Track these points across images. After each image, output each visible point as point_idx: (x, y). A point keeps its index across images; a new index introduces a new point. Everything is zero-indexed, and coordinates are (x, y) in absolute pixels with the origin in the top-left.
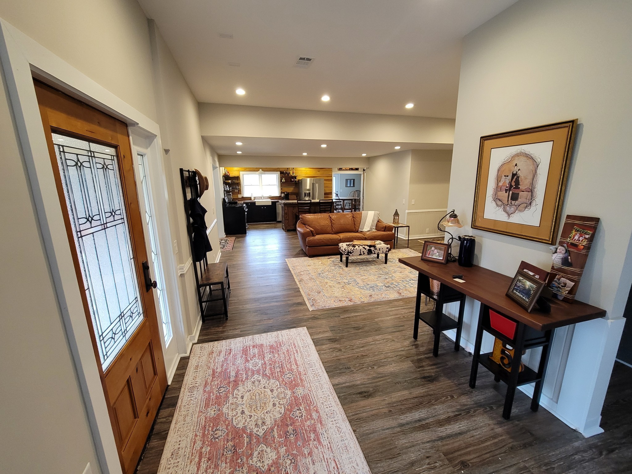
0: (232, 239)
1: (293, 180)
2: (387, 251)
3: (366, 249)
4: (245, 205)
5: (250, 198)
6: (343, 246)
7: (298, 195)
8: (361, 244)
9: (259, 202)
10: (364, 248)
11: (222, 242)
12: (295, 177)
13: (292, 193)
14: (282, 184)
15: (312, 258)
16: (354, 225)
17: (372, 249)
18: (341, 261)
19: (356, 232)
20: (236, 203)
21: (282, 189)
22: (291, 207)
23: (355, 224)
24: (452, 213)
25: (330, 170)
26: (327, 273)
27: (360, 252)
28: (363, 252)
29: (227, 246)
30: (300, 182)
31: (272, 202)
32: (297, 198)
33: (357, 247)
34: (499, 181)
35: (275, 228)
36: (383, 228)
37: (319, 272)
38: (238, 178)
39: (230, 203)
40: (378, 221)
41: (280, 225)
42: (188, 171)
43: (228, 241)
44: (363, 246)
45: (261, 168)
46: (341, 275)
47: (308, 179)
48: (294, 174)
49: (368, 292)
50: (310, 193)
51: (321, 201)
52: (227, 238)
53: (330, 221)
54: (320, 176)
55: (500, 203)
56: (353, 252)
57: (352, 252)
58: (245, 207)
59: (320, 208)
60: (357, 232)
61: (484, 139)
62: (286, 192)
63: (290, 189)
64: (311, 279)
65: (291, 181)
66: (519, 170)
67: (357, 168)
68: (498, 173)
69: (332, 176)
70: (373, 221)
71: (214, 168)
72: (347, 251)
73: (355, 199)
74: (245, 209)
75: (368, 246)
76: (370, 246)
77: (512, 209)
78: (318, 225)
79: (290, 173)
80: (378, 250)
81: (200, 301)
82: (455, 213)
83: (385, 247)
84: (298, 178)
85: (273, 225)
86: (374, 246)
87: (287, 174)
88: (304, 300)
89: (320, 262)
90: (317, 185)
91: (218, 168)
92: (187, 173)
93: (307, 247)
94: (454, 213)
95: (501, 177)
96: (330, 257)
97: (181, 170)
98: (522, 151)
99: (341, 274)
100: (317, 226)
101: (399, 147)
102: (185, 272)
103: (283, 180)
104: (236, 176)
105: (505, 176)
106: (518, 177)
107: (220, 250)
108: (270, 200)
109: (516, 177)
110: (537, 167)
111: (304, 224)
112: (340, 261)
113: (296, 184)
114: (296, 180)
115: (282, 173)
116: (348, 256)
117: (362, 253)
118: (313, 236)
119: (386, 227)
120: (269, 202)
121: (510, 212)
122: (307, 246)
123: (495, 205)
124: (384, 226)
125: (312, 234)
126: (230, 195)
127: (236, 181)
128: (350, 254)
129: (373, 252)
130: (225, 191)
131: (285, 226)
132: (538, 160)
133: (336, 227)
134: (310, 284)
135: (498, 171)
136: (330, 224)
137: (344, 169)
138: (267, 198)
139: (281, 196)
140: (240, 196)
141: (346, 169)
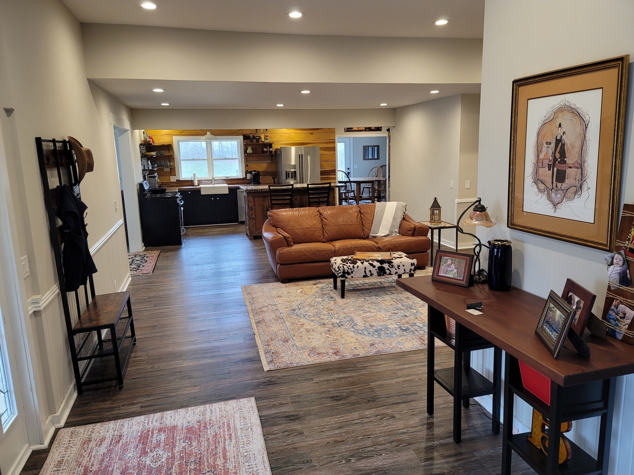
0: (154, 254)
1: (265, 150)
2: (411, 270)
3: (374, 267)
4: (178, 195)
5: (191, 182)
6: (337, 262)
7: (275, 175)
8: (367, 259)
9: (206, 189)
10: (371, 265)
11: (137, 258)
12: (270, 145)
13: (266, 173)
14: (248, 158)
15: (287, 284)
16: (361, 226)
17: (386, 266)
18: (335, 287)
19: (364, 239)
20: (163, 191)
21: (247, 166)
22: (260, 197)
23: (363, 224)
24: (478, 203)
25: (332, 131)
26: (307, 309)
27: (365, 272)
28: (370, 271)
29: (143, 266)
30: (278, 152)
31: (230, 189)
32: (274, 181)
33: (359, 263)
34: (539, 151)
35: (235, 233)
36: (410, 231)
37: (295, 307)
38: (169, 147)
39: (153, 191)
40: (404, 219)
41: (243, 228)
42: (54, 141)
43: (147, 257)
44: (370, 262)
45: (209, 130)
46: (330, 312)
47: (293, 149)
48: (267, 139)
49: (368, 339)
50: (295, 172)
51: (309, 186)
52: (145, 253)
53: (320, 221)
54: (314, 142)
55: (542, 186)
56: (352, 272)
57: (350, 271)
58: (178, 198)
59: (309, 198)
60: (367, 238)
61: (518, 83)
62: (254, 171)
63: (262, 166)
64: (278, 318)
65: (263, 152)
66: (564, 133)
67: (378, 128)
68: (538, 138)
69: (334, 142)
70: (394, 219)
71: (119, 131)
72: (342, 271)
73: (379, 181)
74: (178, 201)
75: (378, 261)
76: (382, 262)
77: (559, 196)
78: (300, 227)
79: (260, 138)
80: (397, 268)
81: (75, 359)
82: (482, 203)
83: (408, 263)
84: (275, 147)
85: (231, 229)
86: (389, 262)
87: (255, 140)
88: (258, 353)
89: (299, 291)
90: (309, 157)
91: (129, 132)
92: (52, 144)
93: (278, 266)
94: (480, 203)
95: (542, 144)
96: (318, 281)
97: (39, 141)
98: (566, 103)
99: (331, 310)
100: (297, 229)
101: (437, 92)
102: (42, 308)
103: (249, 151)
104: (166, 144)
105: (547, 143)
106: (563, 145)
107: (129, 274)
108: (226, 185)
109: (560, 145)
110: (586, 128)
111: (275, 225)
112: (333, 289)
113: (272, 156)
114: (271, 149)
115: (246, 137)
116: (344, 279)
117: (368, 274)
118: (289, 245)
119: (415, 228)
120: (223, 189)
121: (556, 201)
122: (278, 263)
123: (536, 190)
124: (413, 226)
125: (287, 242)
126: (155, 177)
127: (166, 153)
128: (347, 275)
129: (388, 272)
130: (144, 170)
131: (249, 229)
132: (586, 118)
133: (331, 230)
134: (275, 328)
135: (538, 134)
136: (320, 225)
137: (357, 129)
138: (222, 181)
139: (245, 179)
140: (173, 179)
141: (359, 129)
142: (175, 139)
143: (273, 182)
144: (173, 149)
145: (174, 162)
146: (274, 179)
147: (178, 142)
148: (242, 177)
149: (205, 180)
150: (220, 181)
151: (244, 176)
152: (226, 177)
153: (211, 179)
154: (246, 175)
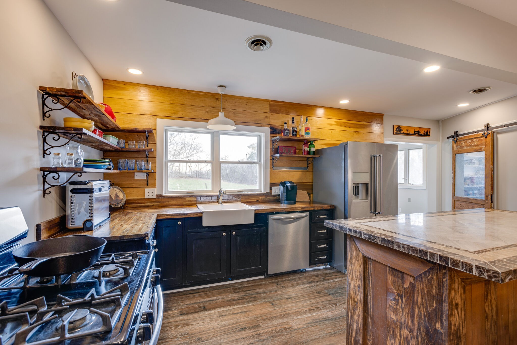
5: (182, 200)
7: (311, 190)
12: (310, 142)
13: (301, 186)
21: (274, 173)
31: (256, 214)
48: (308, 133)
63: (297, 175)
108: (248, 206)
113: (313, 159)
114: (312, 149)
115: (274, 130)
120: (245, 214)
127: (141, 145)
137: (406, 132)
138: (234, 198)
139: (269, 194)
140: (150, 193)
141: (408, 133)
142: (161, 123)
143: (308, 199)
144: (154, 140)
145: (154, 162)
146: (309, 194)
147: (166, 131)
148: (263, 191)
149: (207, 196)
150: (231, 197)
151: (268, 191)
152: (239, 191)
153: (218, 194)
154: (271, 189)
